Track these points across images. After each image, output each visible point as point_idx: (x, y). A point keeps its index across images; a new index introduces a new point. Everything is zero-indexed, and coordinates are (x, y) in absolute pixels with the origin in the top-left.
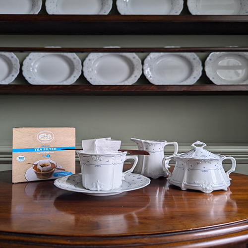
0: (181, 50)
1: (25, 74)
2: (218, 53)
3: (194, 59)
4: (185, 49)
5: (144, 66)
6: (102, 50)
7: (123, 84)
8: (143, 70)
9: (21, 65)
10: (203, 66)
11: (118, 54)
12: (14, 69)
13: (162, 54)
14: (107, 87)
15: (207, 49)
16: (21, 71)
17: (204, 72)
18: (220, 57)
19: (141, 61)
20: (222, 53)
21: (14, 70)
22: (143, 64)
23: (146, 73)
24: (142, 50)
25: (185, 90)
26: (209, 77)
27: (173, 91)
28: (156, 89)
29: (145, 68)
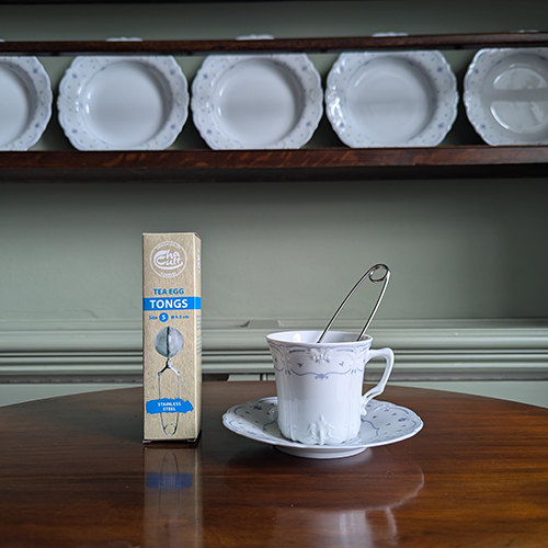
0: (411, 42)
1: (63, 120)
2: (494, 51)
3: (440, 70)
4: (420, 41)
5: (327, 91)
6: (234, 45)
7: (280, 146)
8: (324, 105)
9: (56, 93)
10: (461, 90)
11: (268, 56)
12: (39, 104)
13: (367, 55)
14: (246, 155)
15: (468, 39)
16: (55, 111)
17: (461, 107)
18: (499, 64)
19: (319, 79)
20: (502, 50)
21: (40, 110)
22: (324, 86)
23: (331, 113)
24: (323, 46)
25: (421, 162)
26: (474, 123)
27: (393, 167)
28: (354, 162)
29: (329, 97)
